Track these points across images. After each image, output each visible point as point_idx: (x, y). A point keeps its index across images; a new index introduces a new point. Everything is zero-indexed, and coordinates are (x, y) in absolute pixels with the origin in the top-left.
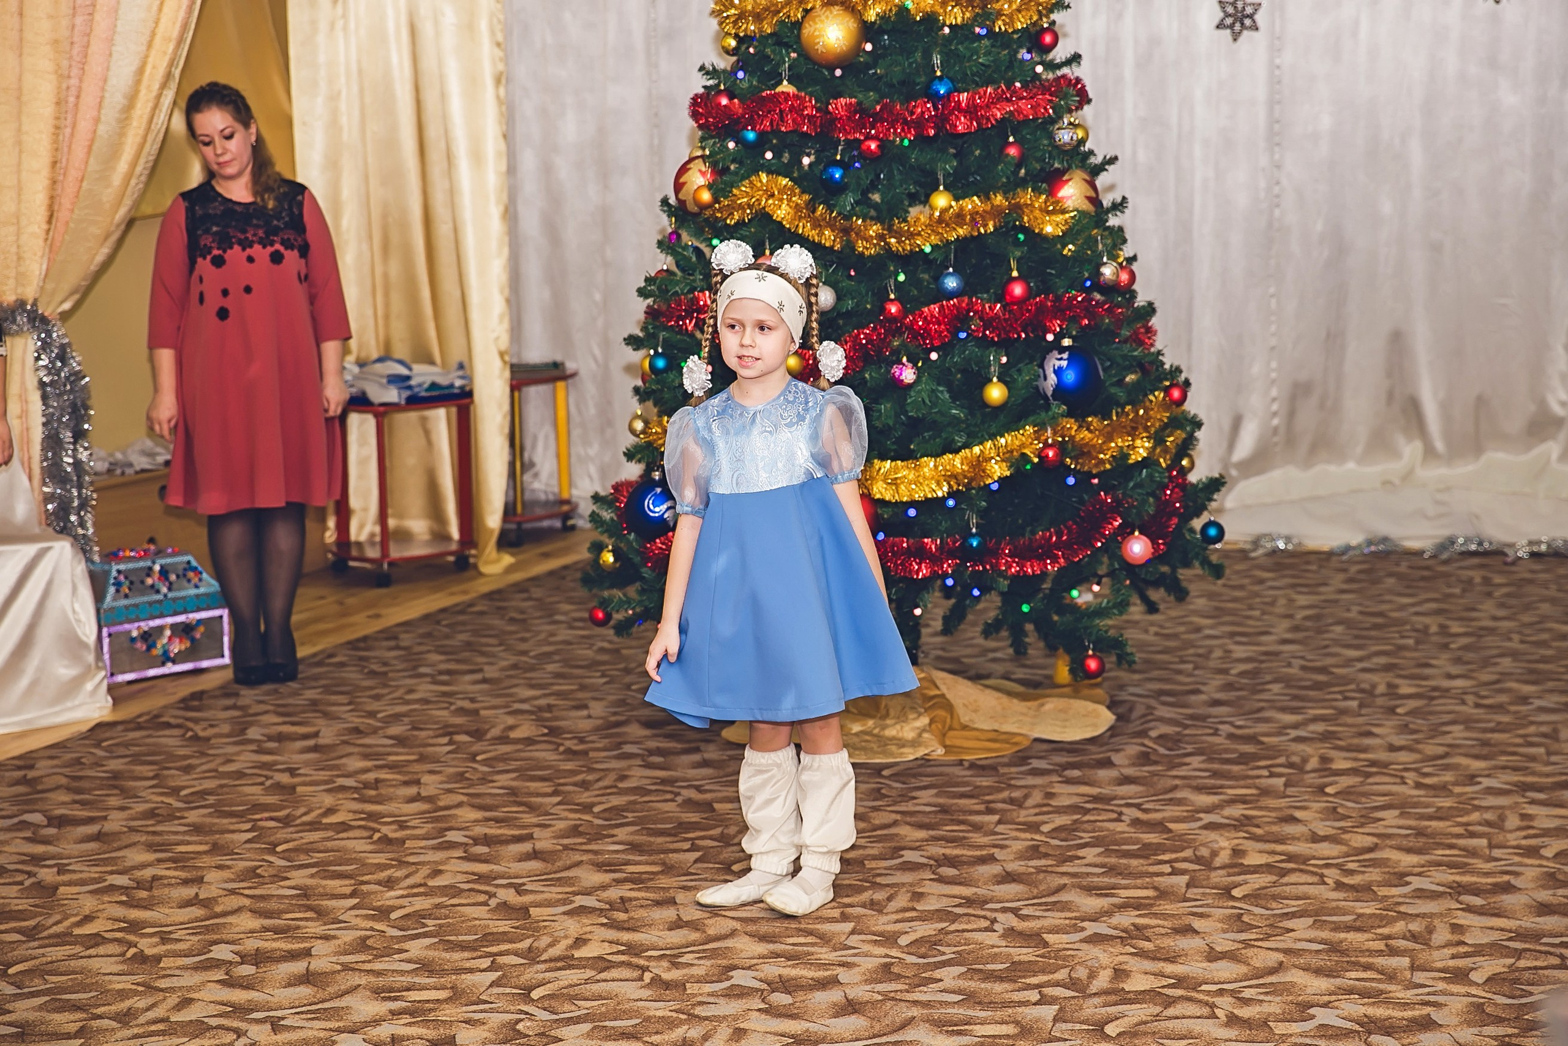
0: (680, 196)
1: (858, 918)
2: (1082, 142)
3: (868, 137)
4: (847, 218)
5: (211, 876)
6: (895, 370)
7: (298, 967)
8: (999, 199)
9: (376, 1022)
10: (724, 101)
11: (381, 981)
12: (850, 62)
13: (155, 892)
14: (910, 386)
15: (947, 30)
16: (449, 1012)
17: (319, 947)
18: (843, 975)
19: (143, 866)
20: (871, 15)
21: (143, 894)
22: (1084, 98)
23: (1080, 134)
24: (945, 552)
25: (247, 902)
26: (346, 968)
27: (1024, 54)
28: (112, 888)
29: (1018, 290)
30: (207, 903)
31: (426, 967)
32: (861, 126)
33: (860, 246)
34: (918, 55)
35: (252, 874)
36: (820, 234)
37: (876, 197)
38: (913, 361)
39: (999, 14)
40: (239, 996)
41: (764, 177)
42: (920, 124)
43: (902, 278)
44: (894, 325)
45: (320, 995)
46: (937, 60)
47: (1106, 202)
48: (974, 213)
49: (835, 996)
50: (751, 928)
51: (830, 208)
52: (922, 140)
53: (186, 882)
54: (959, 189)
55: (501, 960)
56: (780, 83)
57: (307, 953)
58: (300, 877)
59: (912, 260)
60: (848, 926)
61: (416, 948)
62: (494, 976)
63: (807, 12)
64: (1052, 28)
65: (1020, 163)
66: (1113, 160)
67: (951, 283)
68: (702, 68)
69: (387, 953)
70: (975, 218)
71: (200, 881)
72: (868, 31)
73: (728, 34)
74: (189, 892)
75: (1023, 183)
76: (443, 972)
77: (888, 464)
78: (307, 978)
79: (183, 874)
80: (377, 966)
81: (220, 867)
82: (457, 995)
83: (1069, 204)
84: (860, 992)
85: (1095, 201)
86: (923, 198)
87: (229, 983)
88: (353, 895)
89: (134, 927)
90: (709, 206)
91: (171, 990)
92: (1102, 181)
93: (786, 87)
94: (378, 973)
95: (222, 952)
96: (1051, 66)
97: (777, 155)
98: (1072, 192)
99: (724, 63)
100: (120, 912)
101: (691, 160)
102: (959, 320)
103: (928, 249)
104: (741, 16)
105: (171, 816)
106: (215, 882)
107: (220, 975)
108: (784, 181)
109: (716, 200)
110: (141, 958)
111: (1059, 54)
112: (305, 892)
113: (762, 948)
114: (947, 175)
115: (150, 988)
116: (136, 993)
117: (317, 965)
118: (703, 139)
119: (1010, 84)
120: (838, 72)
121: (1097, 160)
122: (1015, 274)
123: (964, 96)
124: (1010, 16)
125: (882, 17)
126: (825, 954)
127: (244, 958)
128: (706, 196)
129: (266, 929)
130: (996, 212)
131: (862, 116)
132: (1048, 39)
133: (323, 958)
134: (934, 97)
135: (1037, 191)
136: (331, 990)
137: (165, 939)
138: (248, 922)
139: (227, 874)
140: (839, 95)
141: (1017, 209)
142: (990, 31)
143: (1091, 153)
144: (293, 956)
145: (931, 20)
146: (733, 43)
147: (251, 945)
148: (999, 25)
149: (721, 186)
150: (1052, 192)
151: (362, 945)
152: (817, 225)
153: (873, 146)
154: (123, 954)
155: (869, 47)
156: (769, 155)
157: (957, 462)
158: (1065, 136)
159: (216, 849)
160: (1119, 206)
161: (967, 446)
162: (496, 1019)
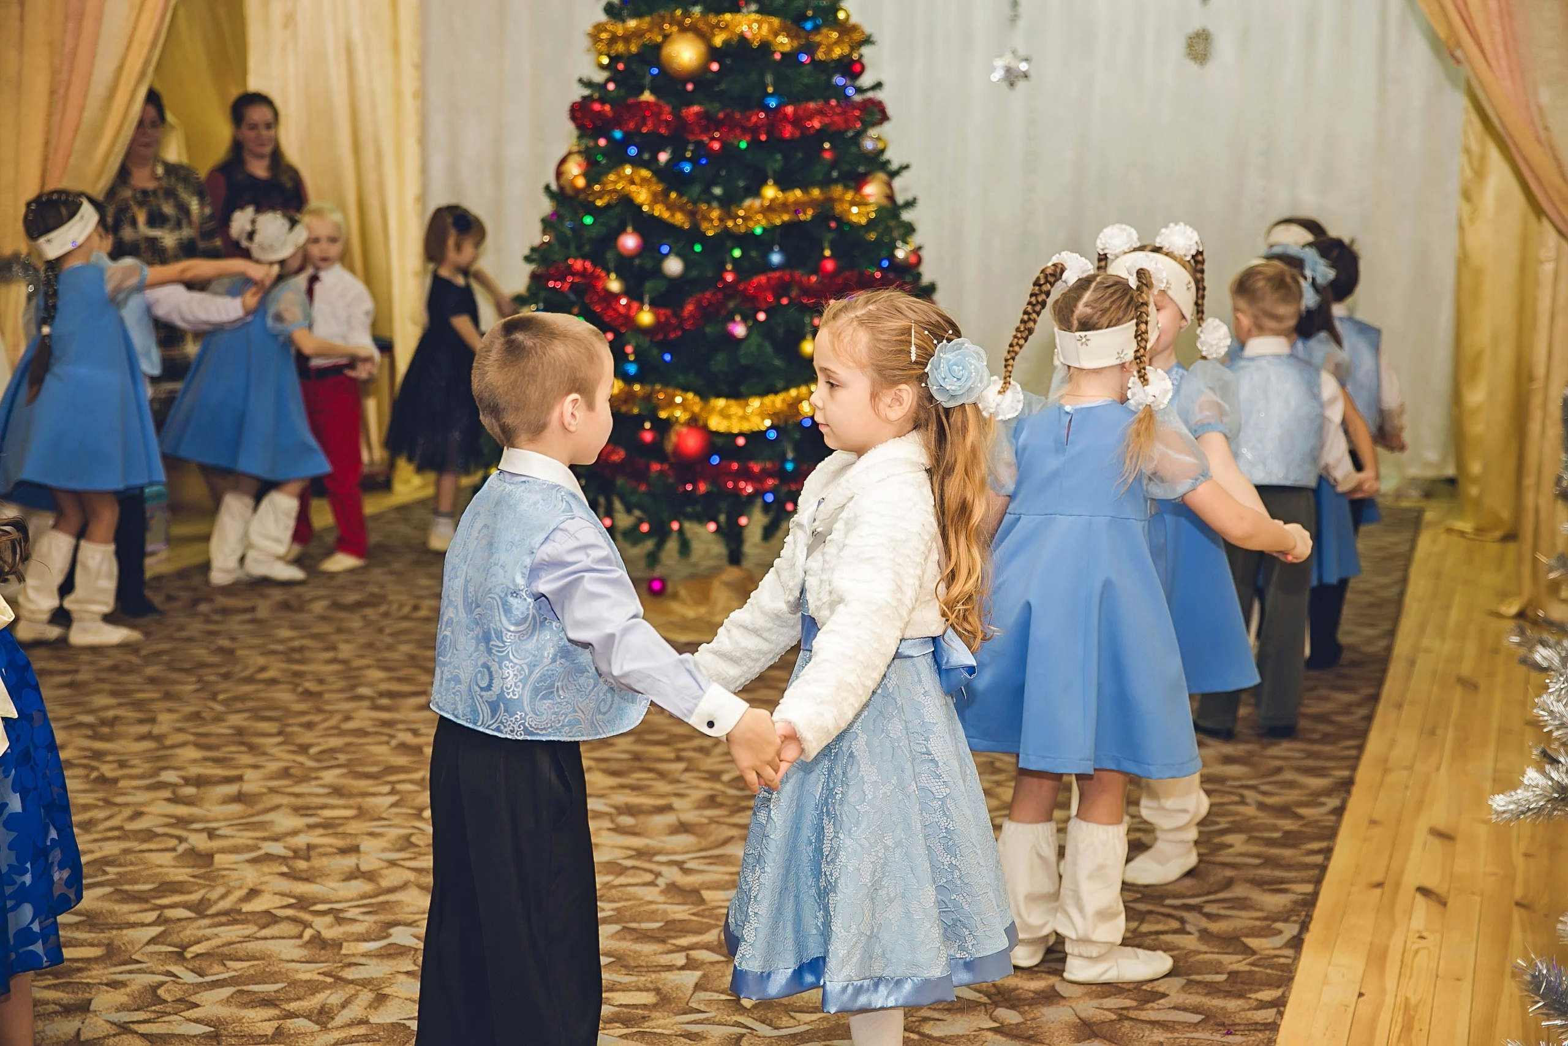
0: (562, 182)
1: (689, 760)
2: (882, 151)
3: (713, 139)
4: (695, 203)
5: (164, 717)
6: (730, 326)
7: (232, 789)
8: (816, 192)
9: (295, 833)
10: (597, 107)
11: (299, 802)
12: (700, 76)
13: (117, 729)
14: (740, 341)
15: (778, 57)
16: (354, 827)
17: (249, 774)
18: (677, 803)
19: (107, 708)
20: (718, 40)
21: (106, 730)
22: (885, 118)
23: (880, 146)
24: (766, 474)
25: (191, 738)
26: (272, 790)
27: (839, 80)
28: (81, 725)
29: (829, 265)
30: (158, 738)
31: (337, 791)
32: (707, 130)
33: (705, 225)
34: (754, 76)
35: (196, 716)
36: (673, 216)
37: (717, 191)
38: (744, 320)
39: (819, 45)
40: (182, 810)
41: (628, 170)
42: (753, 131)
43: (737, 253)
44: (730, 291)
45: (250, 811)
46: (769, 78)
47: (900, 200)
48: (796, 203)
49: (669, 819)
50: (604, 766)
51: (681, 194)
52: (754, 143)
53: (141, 721)
54: (784, 185)
55: (399, 787)
56: (642, 93)
57: (239, 779)
58: (236, 720)
59: (746, 240)
60: (682, 766)
61: (330, 776)
62: (393, 799)
63: (666, 37)
64: (859, 61)
65: (834, 165)
66: (907, 167)
67: (776, 258)
68: (580, 80)
69: (305, 779)
70: (798, 208)
71: (153, 721)
72: (714, 53)
73: (601, 54)
74: (143, 729)
75: (836, 181)
76: (351, 795)
77: (721, 403)
78: (239, 798)
79: (139, 715)
80: (298, 789)
81: (170, 711)
82: (362, 813)
83: (871, 200)
84: (691, 816)
85: (891, 197)
86: (755, 191)
87: (175, 800)
88: (280, 733)
89: (98, 755)
90: (583, 190)
91: (127, 805)
92: (897, 183)
93: (647, 96)
94: (297, 795)
95: (169, 776)
96: (859, 90)
97: (640, 153)
98: (873, 190)
99: (600, 77)
100: (87, 743)
101: (570, 154)
102: (782, 288)
103: (758, 231)
104: (613, 39)
105: (131, 670)
106: (165, 722)
107: (167, 794)
108: (645, 173)
109: (589, 184)
110: (103, 780)
111: (866, 80)
112: (240, 731)
113: (612, 781)
114: (775, 172)
115: (108, 803)
116: (96, 807)
117: (248, 787)
118: (580, 137)
119: (827, 102)
120: (690, 87)
121: (894, 166)
122: (827, 253)
123: (789, 109)
124: (829, 49)
125: (727, 43)
126: (662, 787)
127: (187, 781)
128: (581, 183)
129: (205, 759)
130: (813, 203)
131: (709, 122)
132: (858, 68)
133: (253, 783)
134: (766, 109)
135: (847, 187)
136: (259, 807)
137: (122, 764)
138: (192, 753)
139: (175, 716)
140: (690, 104)
141: (830, 201)
142: (813, 61)
143: (888, 162)
144: (228, 780)
145: (766, 47)
146: (605, 60)
147: (194, 771)
148: (820, 55)
149: (594, 173)
150: (858, 189)
151: (285, 773)
152: (670, 207)
153: (716, 146)
154: (87, 776)
155: (715, 67)
156: (633, 151)
157: (777, 401)
158: (868, 145)
159: (168, 696)
160: (910, 204)
161: (786, 389)
162: (394, 833)
